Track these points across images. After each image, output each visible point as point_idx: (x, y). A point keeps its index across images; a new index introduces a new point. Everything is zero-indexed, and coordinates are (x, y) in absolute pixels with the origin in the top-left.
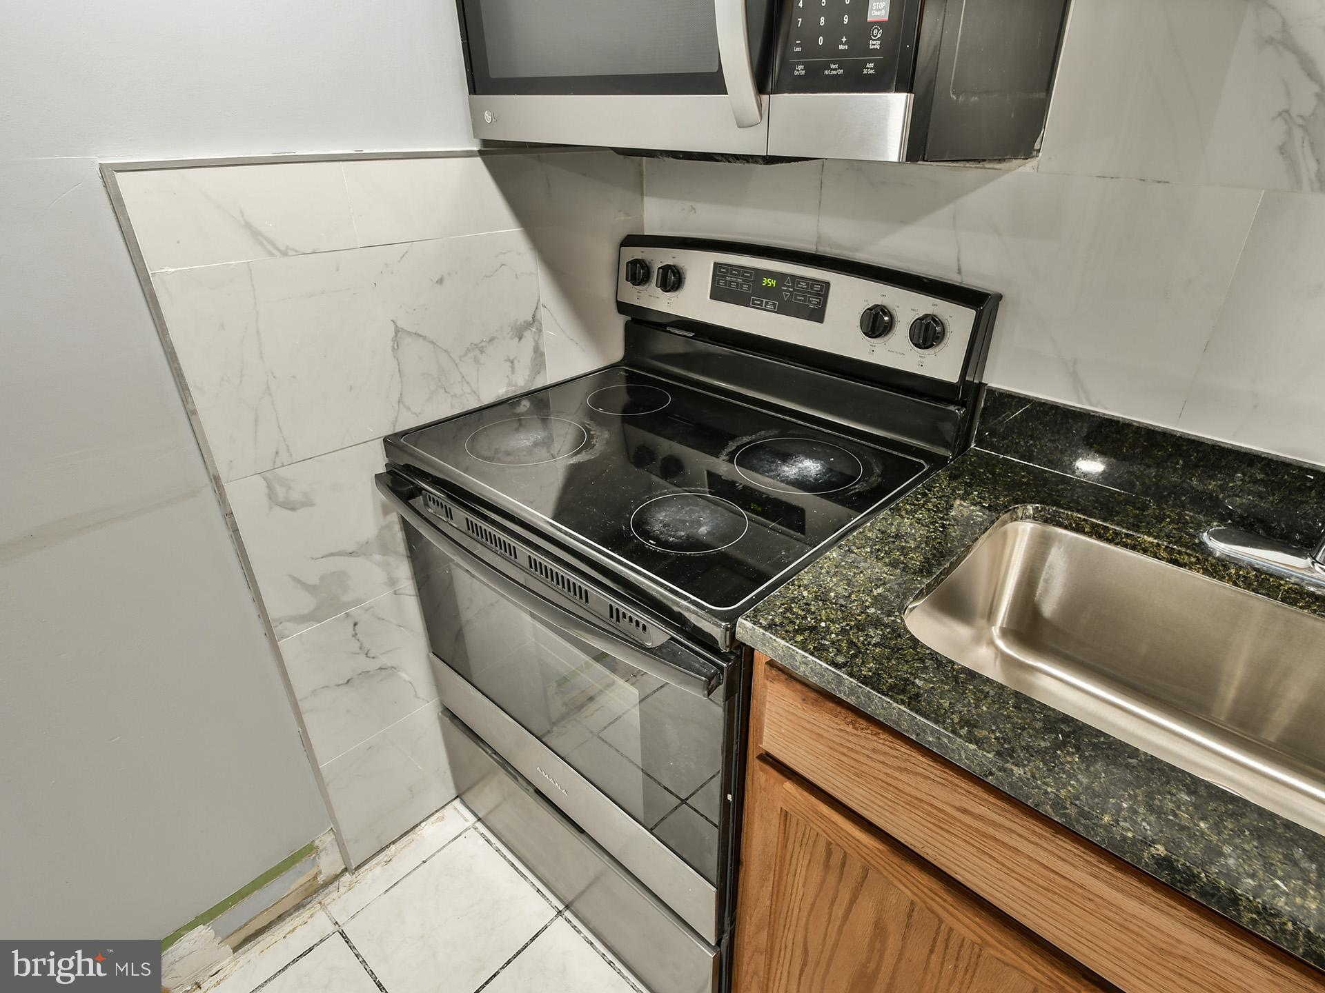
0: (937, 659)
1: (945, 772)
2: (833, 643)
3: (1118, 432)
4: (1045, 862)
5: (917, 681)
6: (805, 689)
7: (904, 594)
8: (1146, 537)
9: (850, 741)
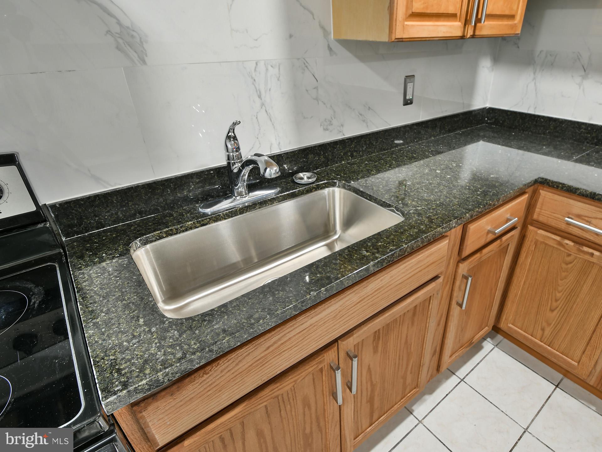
0: (207, 315)
1: (253, 344)
2: (164, 355)
3: (135, 192)
4: (299, 331)
5: (215, 327)
6: (168, 390)
7: (153, 311)
8: (188, 223)
9: (209, 382)
